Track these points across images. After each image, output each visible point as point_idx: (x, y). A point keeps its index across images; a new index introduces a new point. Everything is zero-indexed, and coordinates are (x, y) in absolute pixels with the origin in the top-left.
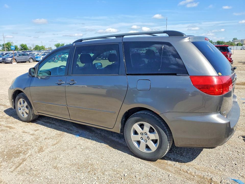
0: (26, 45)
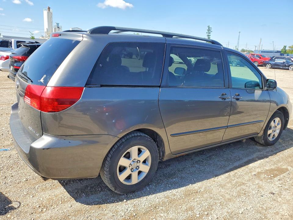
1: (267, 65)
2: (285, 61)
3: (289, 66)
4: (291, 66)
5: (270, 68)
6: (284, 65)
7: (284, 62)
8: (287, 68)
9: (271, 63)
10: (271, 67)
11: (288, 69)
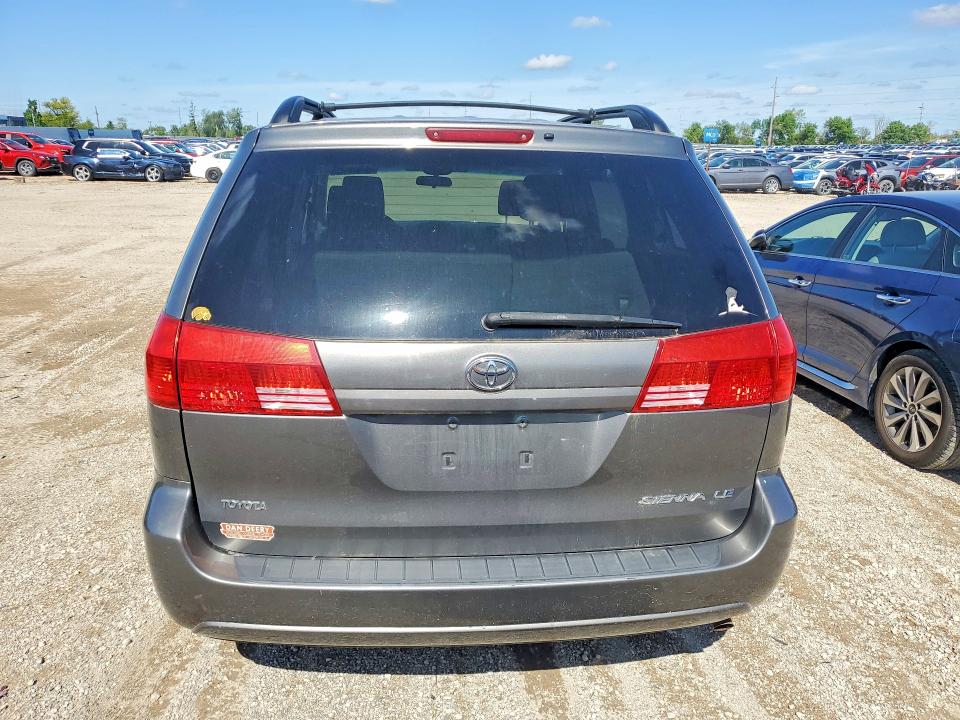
0: (849, 120)
1: (77, 170)
2: (127, 154)
3: (143, 170)
4: (149, 170)
5: (89, 180)
6: (128, 166)
7: (126, 159)
8: (140, 175)
9: (86, 162)
10: (92, 174)
11: (145, 180)
